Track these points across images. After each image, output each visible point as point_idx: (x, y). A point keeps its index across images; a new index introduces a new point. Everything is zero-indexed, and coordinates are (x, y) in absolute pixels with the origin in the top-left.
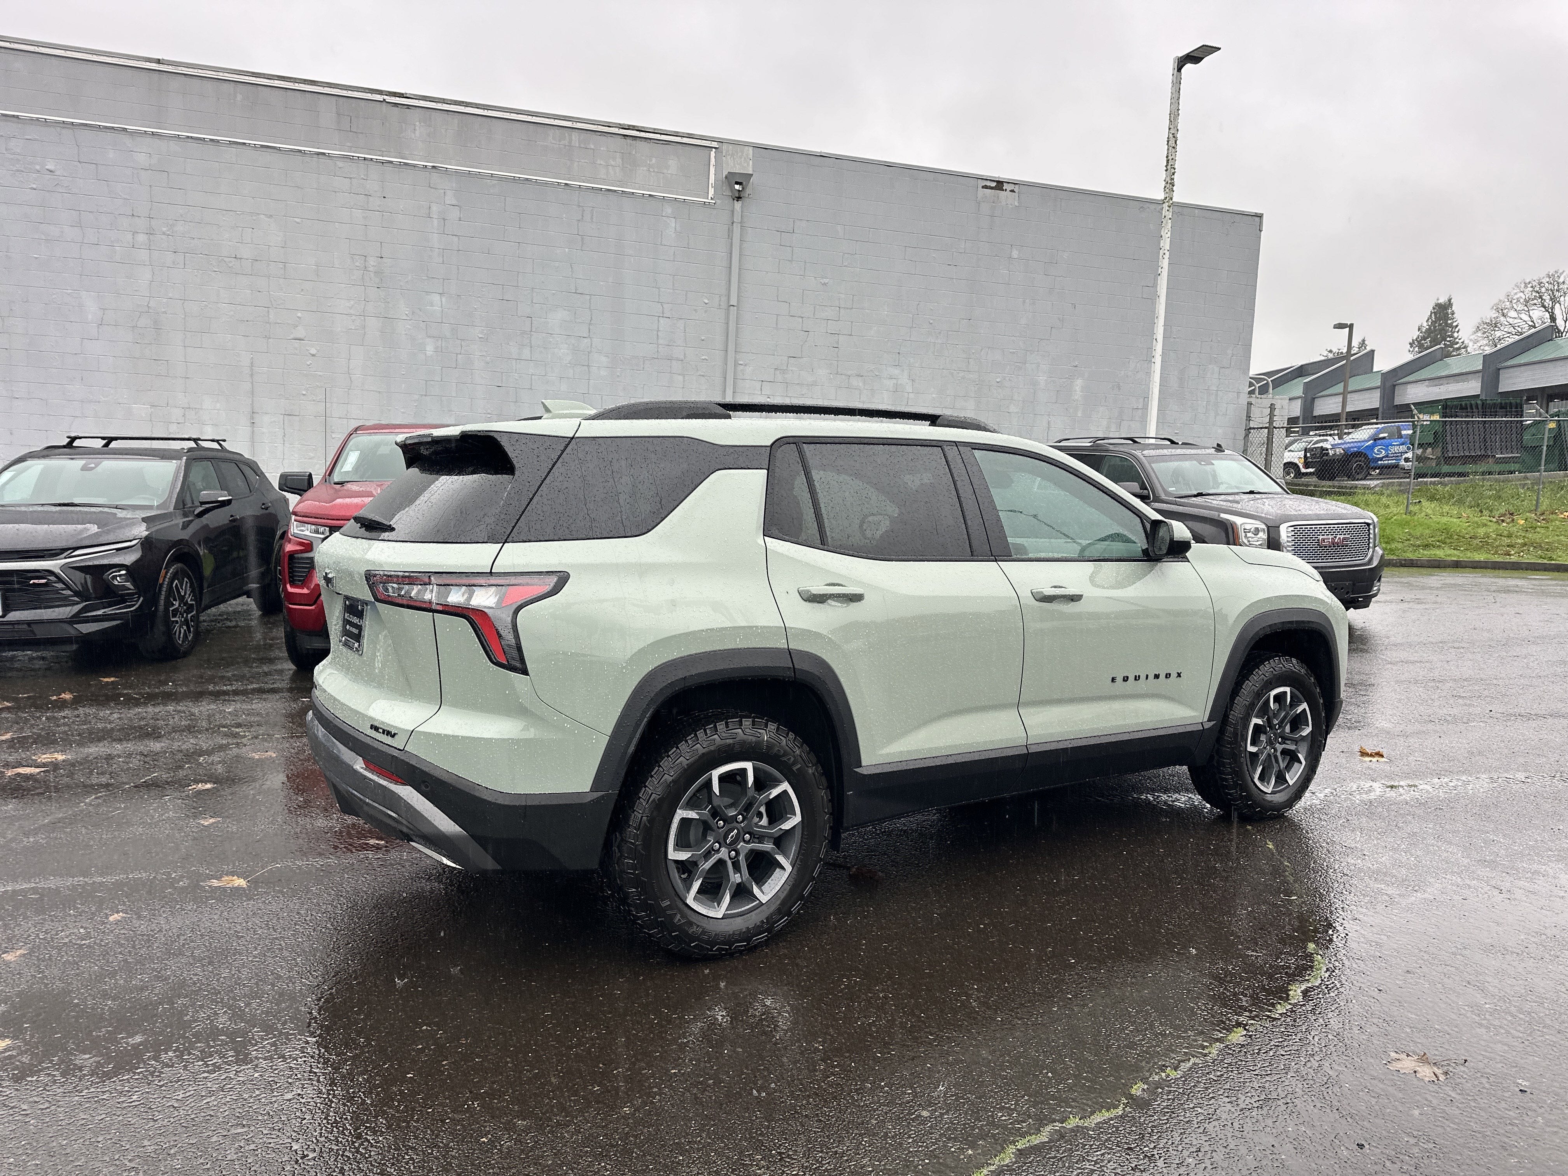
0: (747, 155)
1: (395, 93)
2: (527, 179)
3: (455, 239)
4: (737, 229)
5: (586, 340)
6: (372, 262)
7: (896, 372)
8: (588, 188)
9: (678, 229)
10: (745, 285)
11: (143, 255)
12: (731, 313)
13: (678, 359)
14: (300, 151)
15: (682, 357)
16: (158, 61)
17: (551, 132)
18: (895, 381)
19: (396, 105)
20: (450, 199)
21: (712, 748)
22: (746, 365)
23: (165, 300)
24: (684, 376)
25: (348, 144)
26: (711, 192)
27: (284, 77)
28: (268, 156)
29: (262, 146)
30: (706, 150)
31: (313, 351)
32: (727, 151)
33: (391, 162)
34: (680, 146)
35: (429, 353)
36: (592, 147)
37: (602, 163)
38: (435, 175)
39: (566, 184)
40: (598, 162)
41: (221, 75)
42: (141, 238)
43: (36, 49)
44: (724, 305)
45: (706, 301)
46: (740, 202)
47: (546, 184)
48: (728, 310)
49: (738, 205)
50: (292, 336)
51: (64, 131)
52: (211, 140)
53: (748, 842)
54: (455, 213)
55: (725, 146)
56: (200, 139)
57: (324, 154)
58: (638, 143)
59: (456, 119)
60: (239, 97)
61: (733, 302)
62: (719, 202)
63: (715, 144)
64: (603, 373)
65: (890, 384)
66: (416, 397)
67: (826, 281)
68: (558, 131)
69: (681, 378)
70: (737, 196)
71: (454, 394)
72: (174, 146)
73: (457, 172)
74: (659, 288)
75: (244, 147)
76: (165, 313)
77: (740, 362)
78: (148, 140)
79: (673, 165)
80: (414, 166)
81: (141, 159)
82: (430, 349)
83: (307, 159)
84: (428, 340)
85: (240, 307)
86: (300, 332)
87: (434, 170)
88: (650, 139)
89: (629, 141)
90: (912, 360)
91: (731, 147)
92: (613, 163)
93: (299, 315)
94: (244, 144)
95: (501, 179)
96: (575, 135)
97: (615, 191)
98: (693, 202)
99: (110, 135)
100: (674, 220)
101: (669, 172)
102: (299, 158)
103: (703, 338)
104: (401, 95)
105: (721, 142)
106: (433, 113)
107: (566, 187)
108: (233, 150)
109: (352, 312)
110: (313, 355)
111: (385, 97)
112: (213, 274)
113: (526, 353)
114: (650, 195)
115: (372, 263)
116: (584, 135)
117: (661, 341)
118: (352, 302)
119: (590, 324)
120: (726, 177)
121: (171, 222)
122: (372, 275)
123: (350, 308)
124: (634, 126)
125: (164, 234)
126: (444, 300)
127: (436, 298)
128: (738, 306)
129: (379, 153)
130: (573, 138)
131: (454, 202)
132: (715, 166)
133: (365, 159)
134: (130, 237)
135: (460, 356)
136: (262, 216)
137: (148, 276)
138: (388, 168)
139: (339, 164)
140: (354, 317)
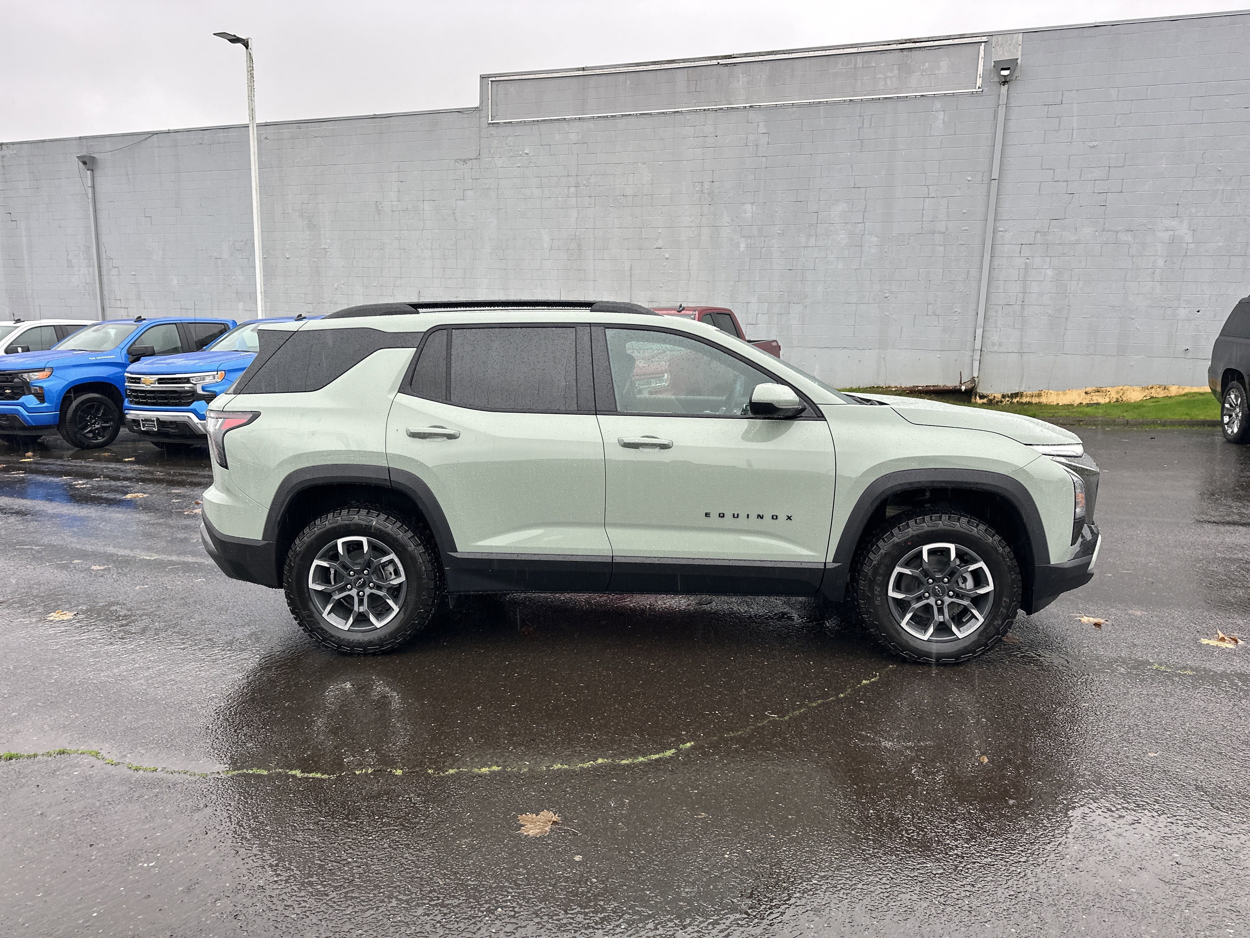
0: (1017, 42)
1: (726, 56)
2: (820, 102)
3: (764, 159)
4: (1002, 111)
5: (860, 225)
6: (707, 186)
7: (1174, 223)
8: (868, 100)
9: (946, 119)
10: (1010, 159)
11: (573, 201)
12: (992, 186)
13: (940, 233)
14: (663, 113)
15: (944, 230)
16: (583, 69)
17: (840, 60)
18: (1171, 233)
19: (726, 65)
20: (762, 129)
21: (334, 525)
22: (1005, 231)
23: (584, 230)
24: (945, 246)
25: (694, 101)
26: (979, 82)
27: (655, 62)
28: (643, 120)
29: (641, 114)
30: (975, 47)
31: (667, 256)
32: (997, 42)
33: (722, 109)
34: (952, 47)
35: (742, 250)
36: (874, 65)
37: (881, 76)
38: (752, 114)
39: (851, 100)
40: (878, 77)
41: (618, 70)
42: (572, 190)
43: (521, 77)
44: (986, 180)
45: (969, 179)
46: (1006, 86)
47: (835, 103)
48: (989, 184)
49: (1004, 89)
50: (655, 247)
51: (535, 127)
52: (612, 116)
53: (371, 588)
54: (764, 140)
55: (994, 38)
56: (605, 117)
57: (678, 112)
58: (914, 53)
59: (768, 66)
60: (628, 82)
61: (995, 175)
62: (986, 89)
63: (984, 39)
64: (873, 250)
65: (1165, 236)
66: (732, 283)
67: (1095, 143)
68: (845, 58)
69: (942, 248)
70: (1003, 80)
71: (757, 279)
72: (591, 125)
73: (767, 107)
74: (926, 174)
75: (630, 117)
76: (584, 238)
77: (1001, 229)
78: (577, 123)
79: (944, 65)
80: (737, 108)
81: (573, 137)
82: (742, 246)
83: (667, 118)
84: (742, 239)
85: (625, 230)
86: (660, 243)
87: (751, 109)
88: (925, 47)
89: (905, 53)
90: (1193, 210)
91: (1000, 38)
92: (891, 75)
93: (660, 231)
94: (630, 115)
95: (800, 106)
96: (859, 58)
97: (891, 98)
98: (962, 94)
99: (557, 124)
100: (942, 113)
101: (940, 72)
102: (662, 117)
103: (964, 211)
104: (730, 57)
105: (991, 35)
106: (751, 65)
107: (851, 103)
108: (624, 120)
109: (692, 225)
110: (667, 259)
111: (719, 61)
112: (611, 209)
113: (812, 241)
114: (922, 96)
115: (707, 187)
116: (867, 56)
117: (925, 219)
118: (693, 218)
119: (865, 212)
120: (994, 66)
121: (588, 177)
122: (706, 195)
123: (691, 222)
124: (910, 39)
125: (584, 185)
126: (754, 207)
127: (748, 207)
128: (999, 180)
129: (714, 103)
130: (858, 61)
131: (764, 131)
132: (984, 58)
133: (704, 110)
134: (566, 190)
135: (763, 249)
136: (640, 164)
137: (575, 215)
138: (719, 114)
139: (688, 117)
140: (693, 228)
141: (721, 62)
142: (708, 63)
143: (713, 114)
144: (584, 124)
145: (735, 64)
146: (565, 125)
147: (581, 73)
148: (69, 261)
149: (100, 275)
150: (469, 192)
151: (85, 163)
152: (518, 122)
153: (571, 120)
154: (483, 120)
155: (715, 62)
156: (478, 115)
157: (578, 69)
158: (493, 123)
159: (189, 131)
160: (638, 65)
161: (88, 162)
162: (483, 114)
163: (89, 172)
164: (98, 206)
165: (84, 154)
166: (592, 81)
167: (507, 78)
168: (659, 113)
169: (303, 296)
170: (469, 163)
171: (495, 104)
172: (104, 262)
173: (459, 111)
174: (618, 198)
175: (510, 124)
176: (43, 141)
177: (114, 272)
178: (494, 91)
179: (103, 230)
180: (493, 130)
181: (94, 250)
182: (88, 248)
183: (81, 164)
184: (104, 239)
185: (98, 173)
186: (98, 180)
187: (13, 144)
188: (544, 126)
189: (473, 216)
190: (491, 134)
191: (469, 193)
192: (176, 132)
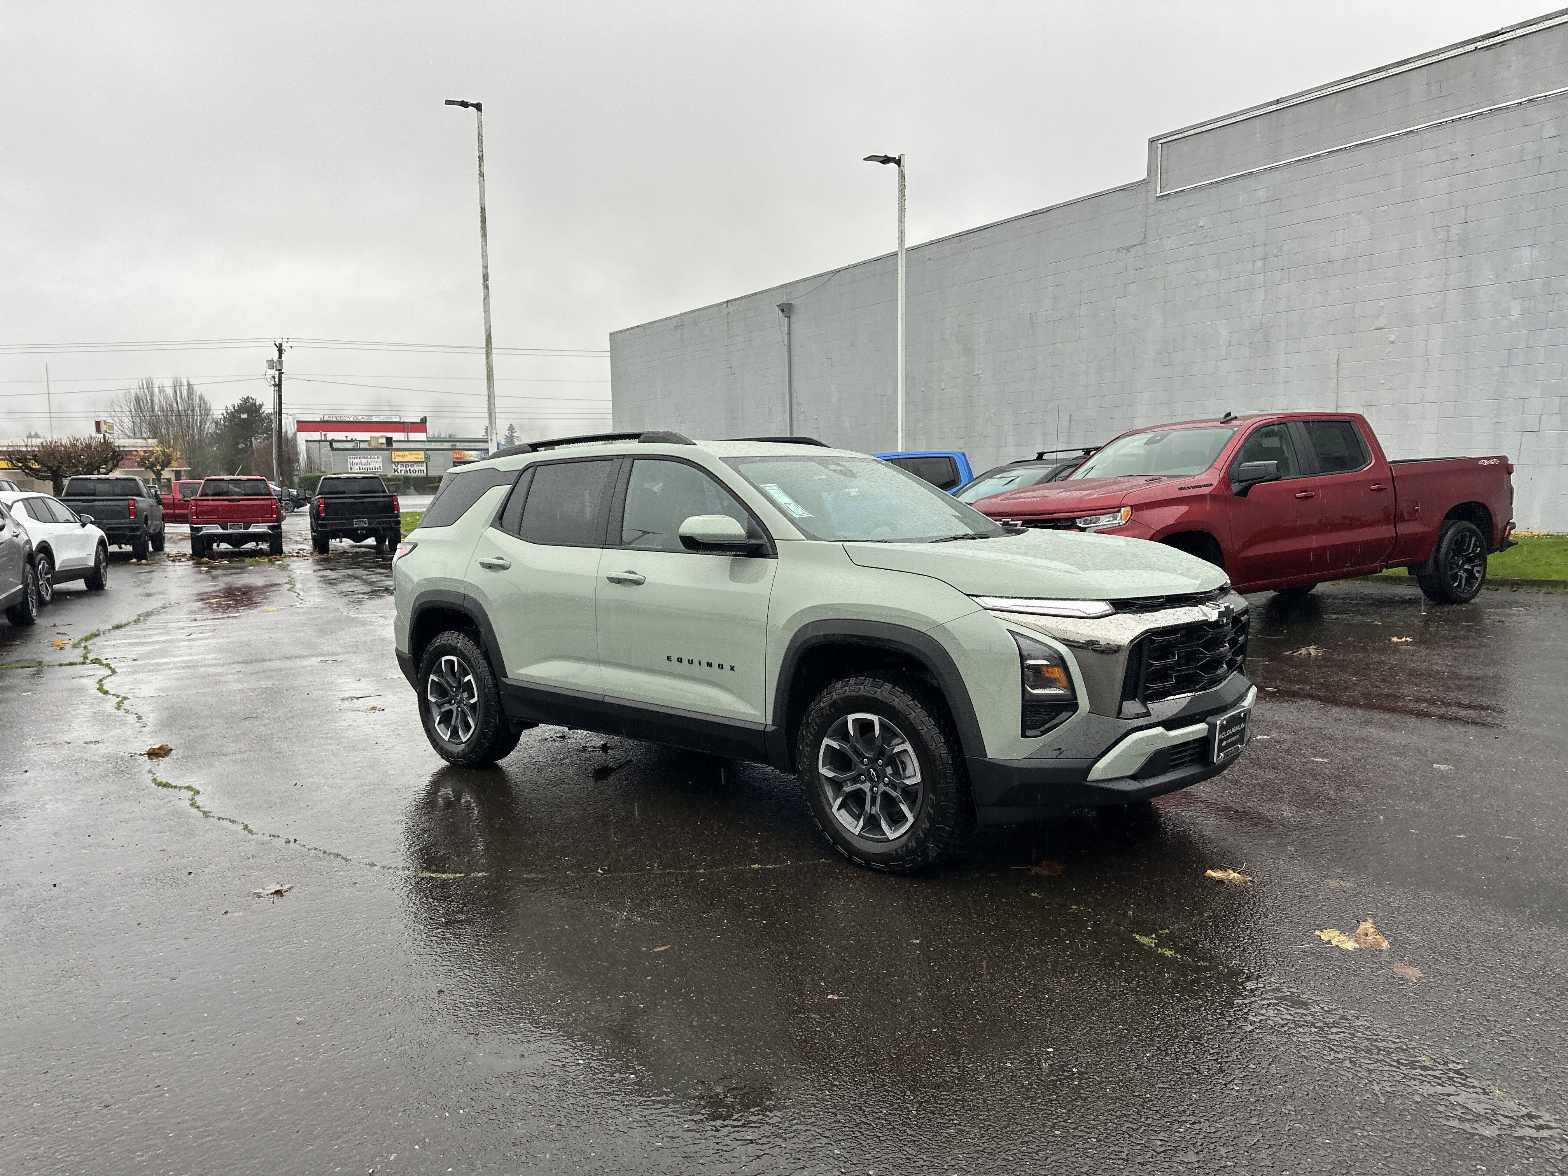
1: (1488, 35)
3: (1552, 176)
6: (1455, 230)
11: (1260, 278)
14: (1390, 137)
20: (1549, 132)
23: (1273, 315)
25: (1438, 111)
29: (1357, 146)
31: (1393, 338)
35: (1513, 318)
38: (1531, 112)
41: (1324, 92)
42: (1259, 264)
50: (1374, 327)
51: (1213, 190)
52: (1314, 157)
56: (1305, 159)
57: (1411, 131)
60: (1339, 106)
66: (1497, 370)
71: (1541, 361)
72: (1285, 173)
75: (1341, 153)
76: (1273, 327)
78: (1267, 176)
80: (1507, 108)
81: (1262, 194)
82: (1515, 313)
83: (1396, 143)
84: (1514, 303)
86: (1381, 321)
87: (1530, 105)
93: (1381, 304)
94: (1340, 150)
99: (1241, 182)
102: (1389, 145)
104: (1496, 34)
108: (1332, 159)
109: (1433, 289)
110: (1392, 342)
111: (1476, 45)
112: (1311, 282)
115: (1456, 232)
118: (1433, 279)
121: (1280, 244)
122: (1455, 244)
123: (1431, 285)
125: (1275, 256)
126: (1535, 251)
127: (1525, 252)
129: (1469, 108)
131: (1553, 134)
133: (1453, 121)
134: (1251, 265)
135: (1551, 314)
136: (1353, 215)
137: (1262, 297)
138: (1477, 121)
139: (1427, 136)
140: (1433, 295)
141: (1480, 45)
142: (1461, 50)
143: (1467, 124)
144: (1277, 176)
145: (1503, 43)
146: (1251, 181)
147: (1274, 107)
148: (770, 409)
149: (791, 421)
150: (1131, 285)
151: (783, 311)
152: (1192, 189)
153: (1259, 172)
154: (1151, 193)
155: (1471, 47)
156: (1145, 188)
157: (1271, 104)
158: (1162, 196)
159: (864, 263)
160: (1353, 78)
161: (786, 309)
162: (1151, 186)
163: (786, 319)
164: (793, 352)
165: (784, 301)
166: (1290, 115)
167: (1180, 136)
168: (1383, 139)
169: (955, 430)
170: (1133, 251)
171: (1165, 171)
172: (795, 407)
173: (1123, 189)
174: (1321, 265)
175: (1183, 193)
176: (756, 294)
177: (802, 417)
178: (1164, 152)
179: (795, 376)
180: (1162, 205)
181: (787, 397)
182: (784, 394)
183: (780, 312)
184: (795, 384)
185: (793, 319)
186: (794, 326)
187: (735, 300)
188: (1224, 187)
189: (1135, 315)
190: (1160, 210)
191: (1133, 287)
192: (855, 266)
